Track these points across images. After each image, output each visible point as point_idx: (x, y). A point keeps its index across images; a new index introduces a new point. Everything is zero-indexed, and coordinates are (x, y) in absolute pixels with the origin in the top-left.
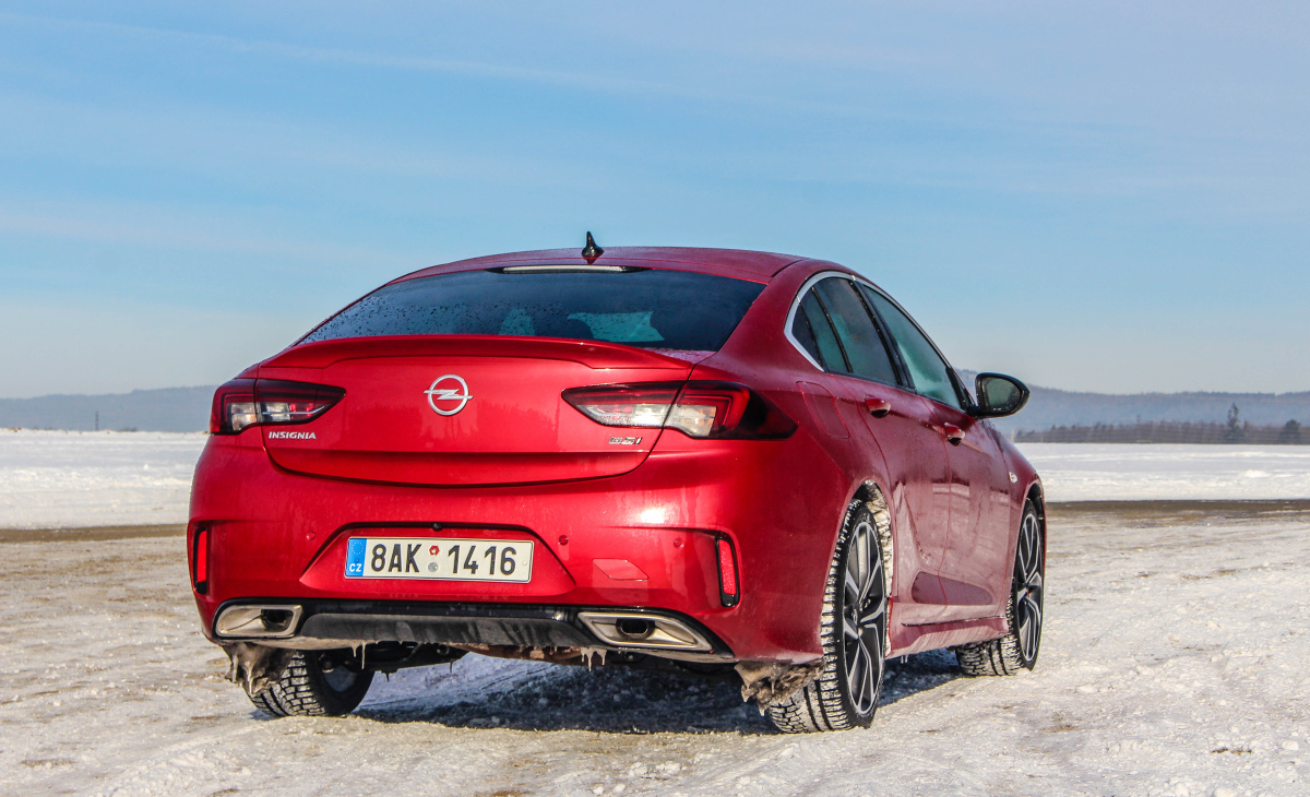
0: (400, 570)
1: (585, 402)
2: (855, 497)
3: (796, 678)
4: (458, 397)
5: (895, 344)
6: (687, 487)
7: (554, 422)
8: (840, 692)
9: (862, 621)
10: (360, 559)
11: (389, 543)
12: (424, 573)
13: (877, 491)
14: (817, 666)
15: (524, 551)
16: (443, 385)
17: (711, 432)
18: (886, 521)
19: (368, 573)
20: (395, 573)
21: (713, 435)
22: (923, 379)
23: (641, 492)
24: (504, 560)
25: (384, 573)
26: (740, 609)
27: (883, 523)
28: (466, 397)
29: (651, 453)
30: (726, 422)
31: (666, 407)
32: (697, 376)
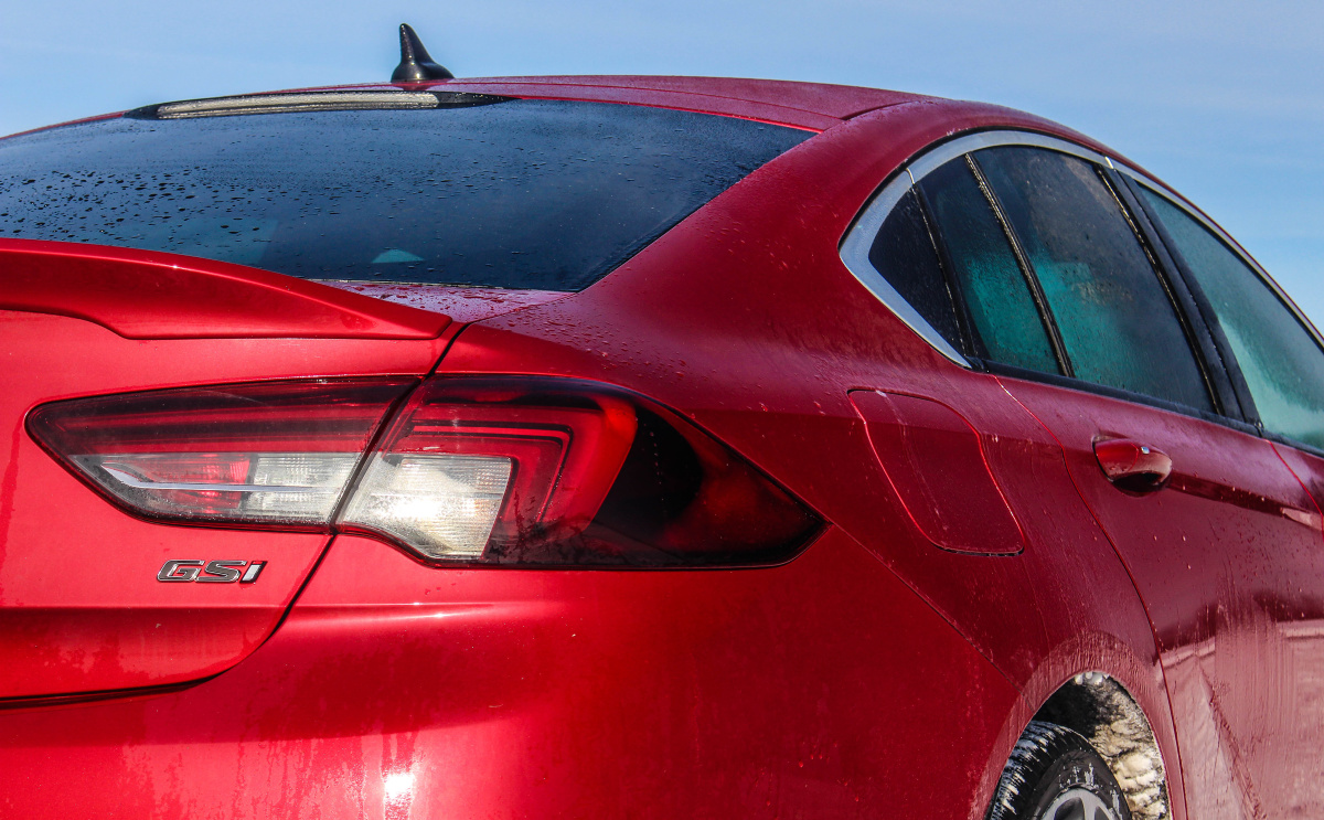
1: (92, 442)
2: (1046, 715)
5: (1209, 319)
6: (387, 731)
13: (1118, 697)
17: (493, 549)
18: (1152, 775)
21: (495, 557)
22: (1285, 404)
23: (232, 748)
27: (1144, 780)
29: (290, 610)
30: (545, 511)
31: (343, 469)
32: (464, 362)
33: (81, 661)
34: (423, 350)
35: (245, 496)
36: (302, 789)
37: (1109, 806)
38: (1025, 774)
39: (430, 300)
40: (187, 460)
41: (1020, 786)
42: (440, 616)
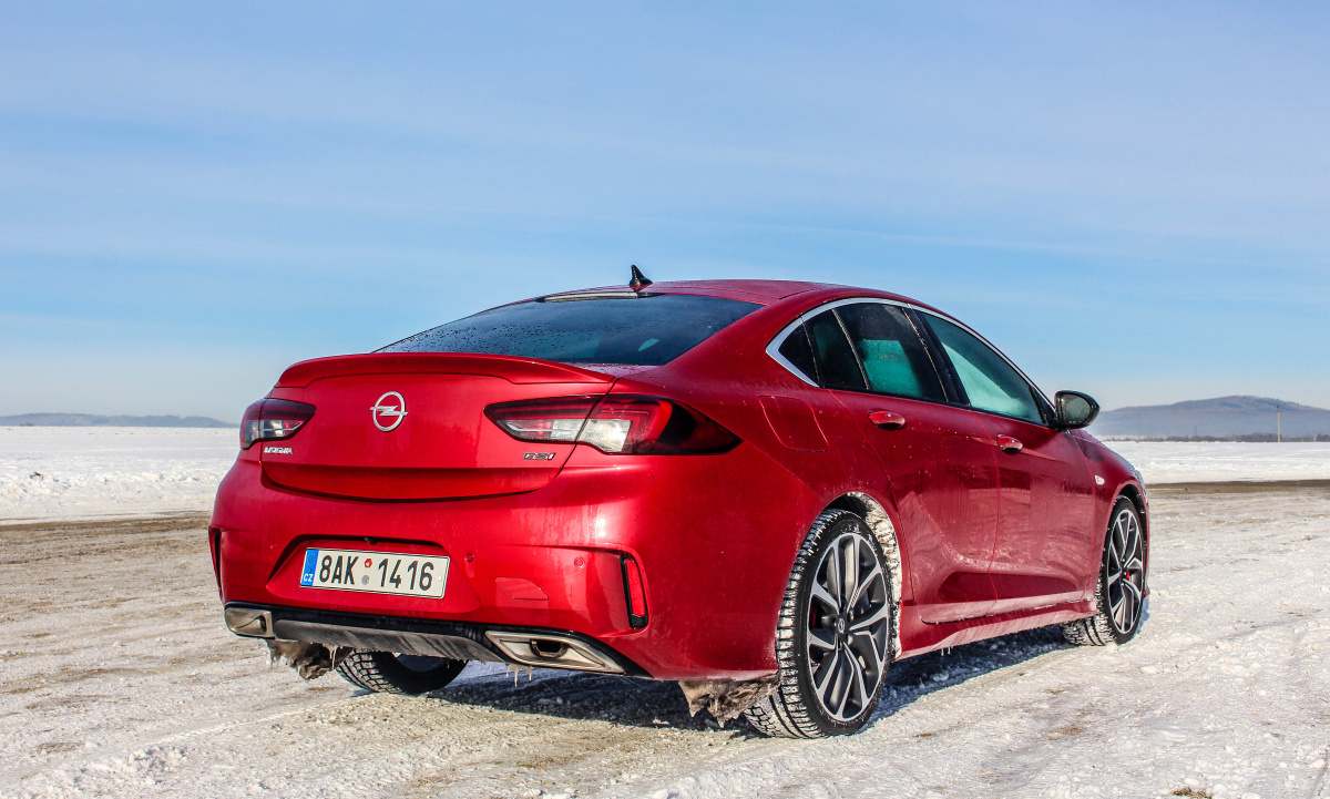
0: (340, 582)
1: (504, 417)
2: (837, 506)
3: (746, 694)
4: (396, 413)
6: (589, 504)
7: (475, 438)
8: (805, 705)
9: (852, 628)
10: (312, 570)
11: (335, 554)
12: (359, 586)
14: (769, 681)
15: (441, 566)
16: (386, 402)
17: (627, 448)
18: (889, 530)
19: (317, 583)
20: (336, 585)
21: (628, 451)
23: (544, 509)
24: (424, 575)
25: (328, 584)
26: (650, 631)
27: (886, 532)
28: (402, 413)
29: (562, 468)
30: (642, 436)
31: (580, 422)
32: (618, 390)
33: (501, 485)
34: (603, 386)
35: (550, 433)
36: (564, 522)
37: (867, 539)
38: (826, 526)
39: (610, 370)
40: (532, 422)
41: (823, 530)
42: (619, 468)
